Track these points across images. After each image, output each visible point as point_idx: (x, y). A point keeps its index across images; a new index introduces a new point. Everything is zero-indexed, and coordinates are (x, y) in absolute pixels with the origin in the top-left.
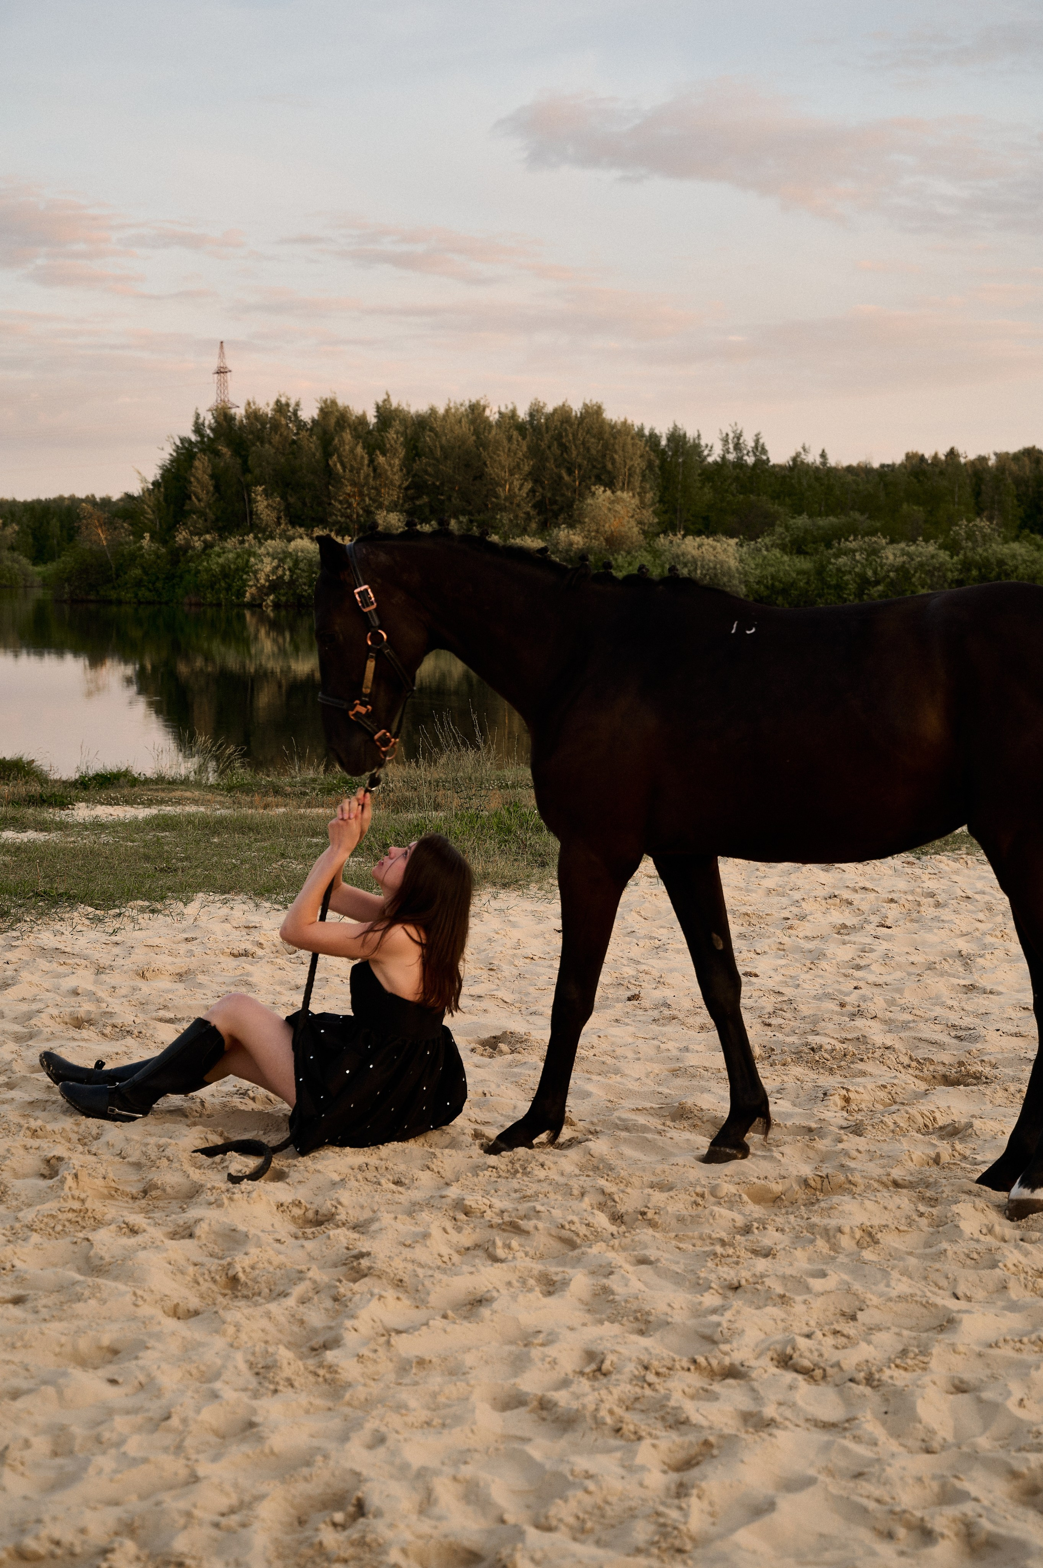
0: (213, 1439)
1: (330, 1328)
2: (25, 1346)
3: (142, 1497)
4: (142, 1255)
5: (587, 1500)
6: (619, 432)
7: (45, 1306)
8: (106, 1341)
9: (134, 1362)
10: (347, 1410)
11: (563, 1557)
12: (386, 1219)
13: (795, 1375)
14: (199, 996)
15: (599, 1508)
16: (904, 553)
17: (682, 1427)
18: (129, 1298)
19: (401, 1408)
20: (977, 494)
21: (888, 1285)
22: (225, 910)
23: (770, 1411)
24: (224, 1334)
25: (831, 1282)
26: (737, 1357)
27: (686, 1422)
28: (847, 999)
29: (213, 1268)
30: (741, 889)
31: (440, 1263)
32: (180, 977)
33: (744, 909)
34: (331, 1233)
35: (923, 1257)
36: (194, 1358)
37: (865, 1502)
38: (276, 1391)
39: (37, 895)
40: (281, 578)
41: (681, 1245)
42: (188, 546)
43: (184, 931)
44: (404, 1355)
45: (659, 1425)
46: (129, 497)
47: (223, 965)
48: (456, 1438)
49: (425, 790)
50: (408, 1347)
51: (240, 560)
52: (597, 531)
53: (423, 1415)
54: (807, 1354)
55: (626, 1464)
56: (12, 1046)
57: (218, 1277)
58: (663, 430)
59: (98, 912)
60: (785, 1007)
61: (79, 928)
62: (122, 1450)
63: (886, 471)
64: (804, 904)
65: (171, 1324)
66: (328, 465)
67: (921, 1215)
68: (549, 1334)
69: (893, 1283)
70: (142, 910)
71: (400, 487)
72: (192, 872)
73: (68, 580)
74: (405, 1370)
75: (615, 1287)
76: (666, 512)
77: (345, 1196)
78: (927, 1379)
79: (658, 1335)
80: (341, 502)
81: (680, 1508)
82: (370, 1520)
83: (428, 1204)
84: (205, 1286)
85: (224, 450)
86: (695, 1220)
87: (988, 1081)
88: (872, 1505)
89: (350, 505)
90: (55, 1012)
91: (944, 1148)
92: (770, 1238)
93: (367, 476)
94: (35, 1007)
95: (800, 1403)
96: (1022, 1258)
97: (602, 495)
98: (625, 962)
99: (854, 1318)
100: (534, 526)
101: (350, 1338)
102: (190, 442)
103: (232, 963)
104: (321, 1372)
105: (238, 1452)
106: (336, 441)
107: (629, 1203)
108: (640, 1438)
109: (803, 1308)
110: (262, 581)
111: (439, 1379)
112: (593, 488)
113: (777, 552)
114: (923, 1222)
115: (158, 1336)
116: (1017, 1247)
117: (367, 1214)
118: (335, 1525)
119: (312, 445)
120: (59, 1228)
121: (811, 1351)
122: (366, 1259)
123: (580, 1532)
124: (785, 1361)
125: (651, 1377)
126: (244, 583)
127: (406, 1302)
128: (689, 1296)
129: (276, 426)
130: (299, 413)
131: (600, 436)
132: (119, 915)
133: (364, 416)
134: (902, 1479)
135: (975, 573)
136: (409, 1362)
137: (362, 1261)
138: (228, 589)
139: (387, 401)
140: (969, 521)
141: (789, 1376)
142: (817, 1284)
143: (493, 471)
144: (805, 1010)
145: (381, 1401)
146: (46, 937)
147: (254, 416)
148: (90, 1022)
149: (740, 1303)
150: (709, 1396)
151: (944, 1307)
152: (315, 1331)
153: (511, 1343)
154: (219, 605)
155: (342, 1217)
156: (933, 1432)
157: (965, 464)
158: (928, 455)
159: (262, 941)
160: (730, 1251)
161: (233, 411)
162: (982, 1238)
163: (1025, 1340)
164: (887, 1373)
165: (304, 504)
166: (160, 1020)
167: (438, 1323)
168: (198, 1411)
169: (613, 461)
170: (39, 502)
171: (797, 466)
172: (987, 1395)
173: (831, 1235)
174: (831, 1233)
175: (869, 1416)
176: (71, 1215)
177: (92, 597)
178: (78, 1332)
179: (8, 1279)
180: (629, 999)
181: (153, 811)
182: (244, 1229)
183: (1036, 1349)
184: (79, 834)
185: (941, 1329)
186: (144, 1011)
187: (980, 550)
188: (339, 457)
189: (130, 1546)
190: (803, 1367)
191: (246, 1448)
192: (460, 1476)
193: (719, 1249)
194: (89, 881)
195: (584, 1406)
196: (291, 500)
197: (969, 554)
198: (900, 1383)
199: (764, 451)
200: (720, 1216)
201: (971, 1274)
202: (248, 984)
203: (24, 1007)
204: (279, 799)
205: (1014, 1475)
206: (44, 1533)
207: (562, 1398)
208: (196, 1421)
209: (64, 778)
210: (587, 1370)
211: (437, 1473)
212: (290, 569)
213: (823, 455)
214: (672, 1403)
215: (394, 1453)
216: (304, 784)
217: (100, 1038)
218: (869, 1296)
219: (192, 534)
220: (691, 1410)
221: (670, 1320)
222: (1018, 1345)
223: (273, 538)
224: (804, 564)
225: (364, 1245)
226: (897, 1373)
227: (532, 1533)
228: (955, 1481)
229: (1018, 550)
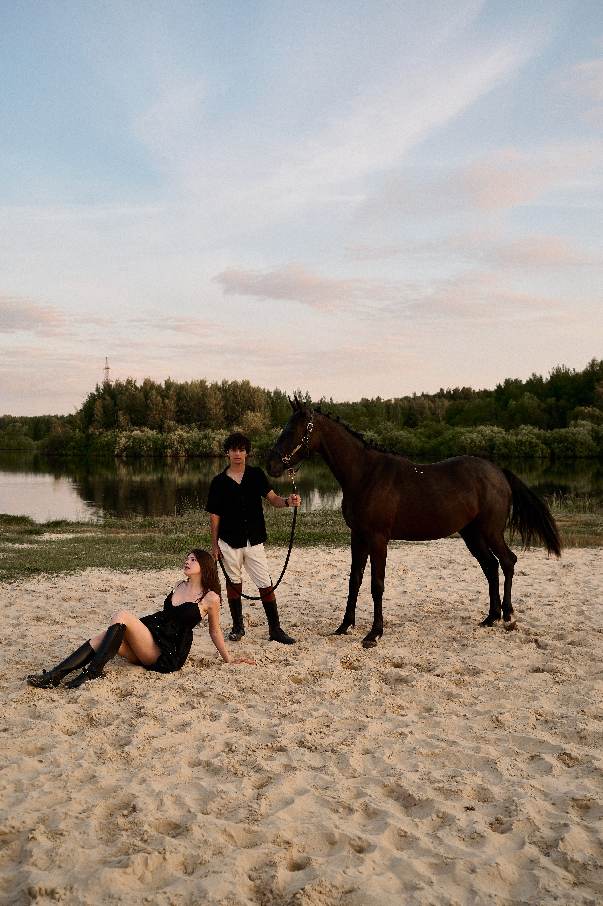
0: (78, 783)
1: (128, 737)
2: (7, 748)
3: (48, 808)
4: (56, 710)
5: (223, 802)
6: (256, 391)
7: (16, 732)
8: (39, 745)
9: (49, 753)
10: (132, 769)
11: (211, 825)
12: (152, 693)
13: (305, 749)
14: (86, 607)
15: (227, 805)
17: (261, 771)
18: (49, 728)
19: (153, 768)
20: (388, 413)
21: (342, 713)
22: (99, 574)
23: (294, 764)
24: (86, 741)
25: (320, 713)
26: (283, 743)
27: (262, 769)
28: (333, 603)
29: (83, 715)
30: (296, 562)
31: (172, 710)
32: (79, 600)
33: (297, 570)
34: (130, 699)
35: (356, 702)
36: (73, 751)
37: (328, 798)
38: (104, 763)
39: (25, 569)
40: (129, 445)
41: (265, 700)
42: (93, 434)
43: (82, 582)
44: (156, 747)
45: (252, 771)
46: (70, 415)
47: (96, 595)
48: (173, 779)
49: (178, 526)
50: (156, 743)
51: (113, 439)
52: (248, 427)
53: (161, 770)
54: (310, 741)
55: (238, 787)
56: (11, 629)
57: (85, 718)
58: (272, 390)
59: (49, 575)
60: (310, 607)
61: (41, 581)
62: (42, 789)
64: (319, 567)
65: (65, 737)
66: (146, 403)
67: (356, 685)
68: (212, 737)
69: (344, 712)
70: (66, 574)
71: (174, 411)
72: (87, 559)
73: (47, 447)
74: (156, 752)
75: (238, 717)
76: (273, 420)
77: (137, 685)
78: (354, 749)
79: (254, 735)
80: (151, 417)
81: (258, 804)
82: (138, 813)
83: (169, 687)
84: (80, 722)
85: (108, 398)
86: (271, 690)
88: (330, 799)
89: (155, 418)
90: (29, 615)
92: (298, 696)
93: (161, 408)
94: (21, 613)
95: (306, 760)
96: (392, 701)
97: (250, 414)
98: (250, 591)
99: (328, 726)
100: (224, 425)
101: (135, 741)
102: (94, 394)
103: (100, 594)
104: (123, 755)
105: (88, 788)
106: (150, 394)
107: (246, 684)
108: (244, 776)
109: (310, 723)
110: (122, 447)
111: (168, 756)
112: (247, 411)
114: (356, 688)
115: (59, 743)
116: (390, 697)
117: (145, 691)
118: (124, 815)
119: (141, 396)
120: (24, 700)
121: (311, 740)
122: (143, 709)
123: (219, 815)
124: (301, 744)
125: (250, 752)
126: (115, 448)
127: (158, 725)
128: (266, 720)
129: (127, 388)
130: (136, 384)
131: (249, 392)
132: (57, 576)
133: (160, 385)
134: (342, 788)
135: (387, 442)
136: (157, 749)
137: (141, 710)
138: (109, 449)
139: (169, 379)
140: (385, 423)
141: (303, 750)
142: (315, 714)
143: (209, 405)
144: (317, 608)
145: (145, 765)
146: (28, 586)
147: (119, 385)
148: (43, 619)
149: (285, 722)
150: (271, 758)
151: (362, 721)
152: (122, 738)
153: (198, 740)
154: (105, 456)
155: (135, 693)
156: (356, 770)
157: (383, 402)
158: (370, 399)
159: (112, 585)
160: (283, 702)
161: (111, 383)
162: (378, 694)
163: (392, 733)
164: (340, 747)
165: (138, 418)
166: (70, 617)
167: (169, 734)
168: (73, 772)
169: (254, 401)
170: (36, 417)
171: (322, 403)
172: (376, 755)
173: (321, 694)
174: (322, 694)
175: (332, 764)
176: (29, 695)
177: (56, 453)
178: (29, 742)
179: (2, 722)
180: (251, 605)
181: (74, 536)
182: (97, 699)
183: (396, 736)
184: (44, 545)
185: (361, 729)
186: (64, 614)
187: (389, 434)
188: (151, 400)
189: (42, 828)
190: (308, 746)
191: (91, 786)
192: (174, 794)
193: (279, 701)
194: (47, 563)
195: (223, 765)
196: (133, 416)
197: (385, 435)
198: (344, 751)
199: (310, 398)
200: (280, 688)
201: (373, 708)
202: (105, 602)
203: (17, 613)
204: (123, 530)
205: (385, 785)
206: (8, 823)
207: (216, 762)
208: (72, 776)
209: (41, 523)
210: (226, 750)
211: (165, 793)
212: (132, 442)
213: (331, 399)
214: (257, 762)
215: (149, 786)
216: (133, 524)
217: (46, 625)
218: (334, 717)
219: (95, 429)
220: (264, 764)
221: (259, 729)
222: (389, 735)
223: (126, 431)
225: (143, 704)
226: (343, 747)
227: (200, 816)
228: (363, 789)
229: (403, 434)
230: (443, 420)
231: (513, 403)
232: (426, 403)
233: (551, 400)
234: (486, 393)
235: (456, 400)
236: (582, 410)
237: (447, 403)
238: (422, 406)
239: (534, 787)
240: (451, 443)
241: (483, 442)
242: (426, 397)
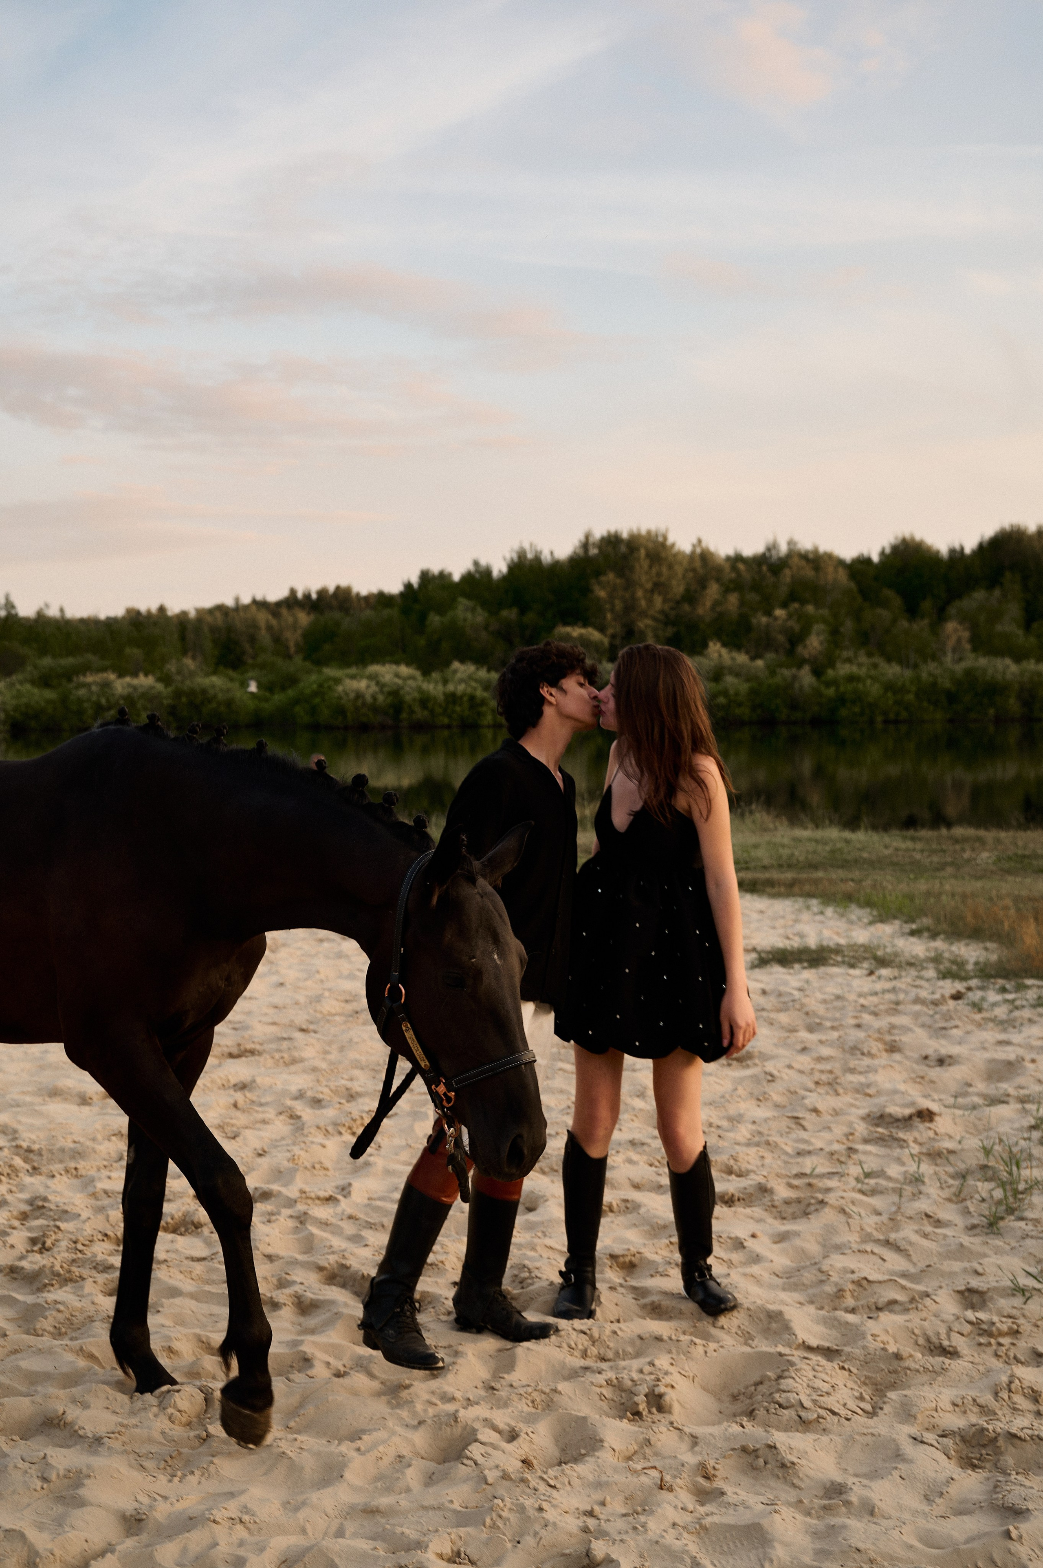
5: (60, 1317)
15: (68, 1319)
16: (129, 685)
17: (110, 1271)
20: (183, 638)
27: (111, 1268)
45: (94, 1271)
55: (79, 1293)
63: (110, 624)
87: (260, 1053)
91: (239, 1097)
95: (180, 1249)
108: (83, 1279)
113: (28, 686)
123: (58, 1334)
125: (80, 1247)
135: (184, 700)
140: (178, 660)
157: (172, 617)
158: (144, 610)
171: (41, 619)
187: (188, 682)
195: (42, 1267)
197: (180, 686)
199: (13, 607)
205: (321, 1269)
207: (24, 1265)
210: (35, 1248)
213: (62, 610)
214: (98, 1259)
224: (50, 694)
228: (287, 1276)
229: (216, 682)
230: (297, 652)
231: (435, 620)
232: (263, 617)
233: (510, 614)
234: (382, 600)
235: (322, 613)
236: (568, 634)
237: (304, 618)
238: (254, 625)
239: (551, 1248)
240: (317, 700)
241: (381, 698)
242: (260, 605)
